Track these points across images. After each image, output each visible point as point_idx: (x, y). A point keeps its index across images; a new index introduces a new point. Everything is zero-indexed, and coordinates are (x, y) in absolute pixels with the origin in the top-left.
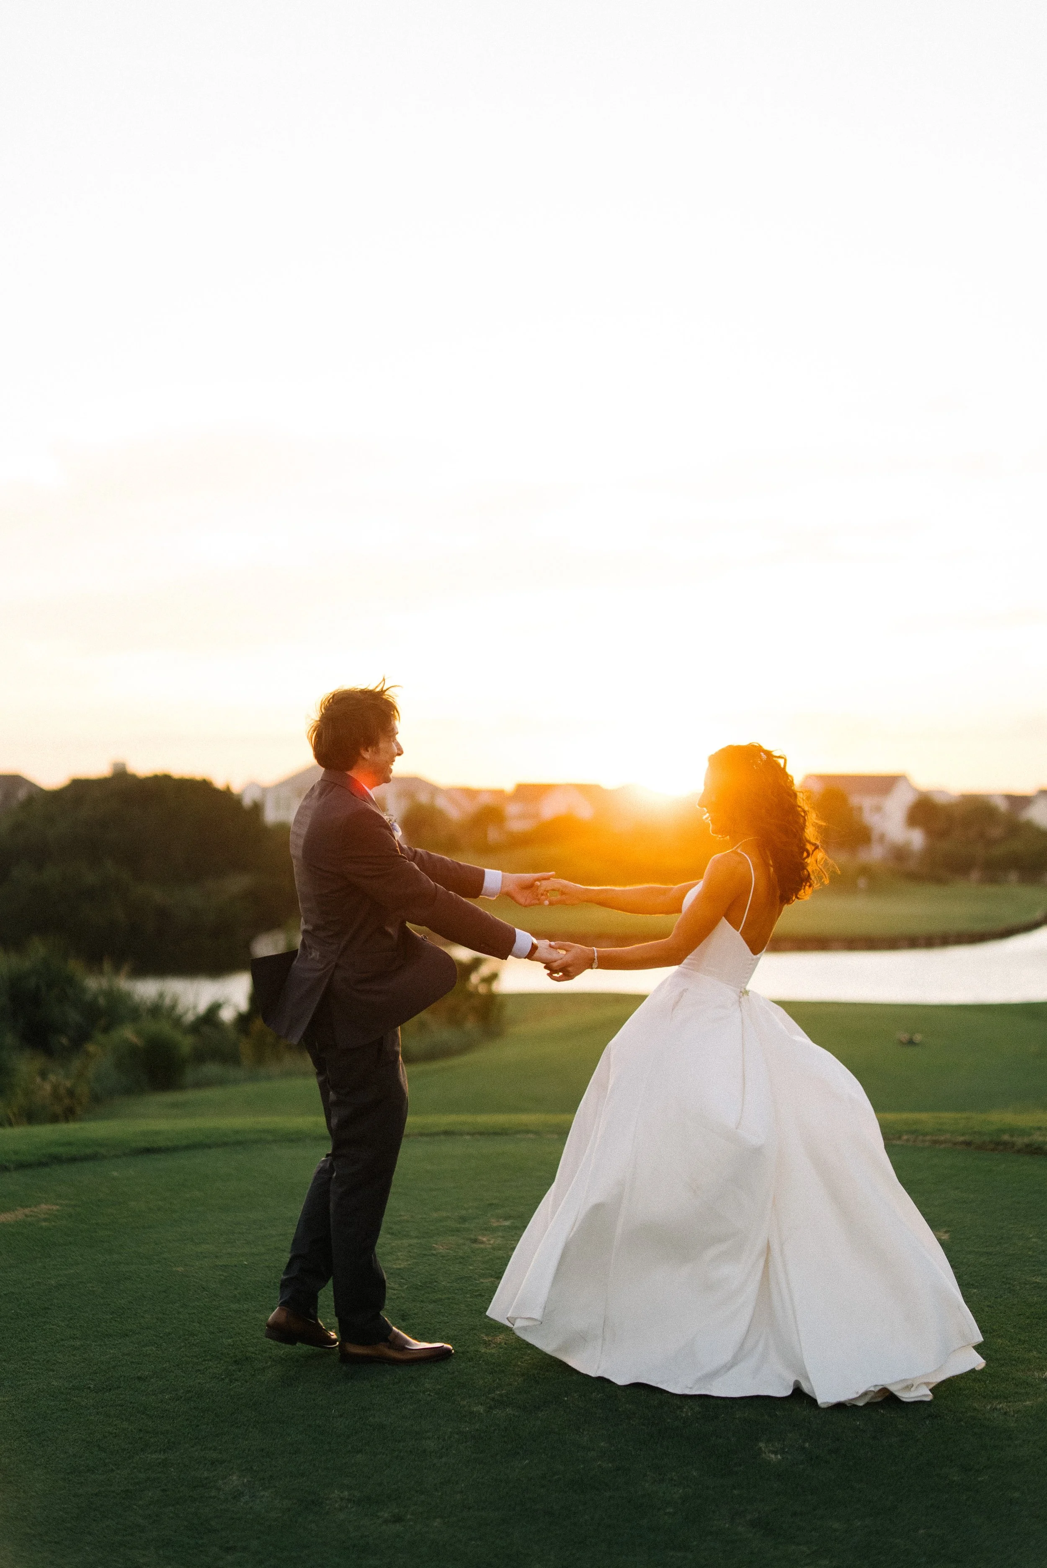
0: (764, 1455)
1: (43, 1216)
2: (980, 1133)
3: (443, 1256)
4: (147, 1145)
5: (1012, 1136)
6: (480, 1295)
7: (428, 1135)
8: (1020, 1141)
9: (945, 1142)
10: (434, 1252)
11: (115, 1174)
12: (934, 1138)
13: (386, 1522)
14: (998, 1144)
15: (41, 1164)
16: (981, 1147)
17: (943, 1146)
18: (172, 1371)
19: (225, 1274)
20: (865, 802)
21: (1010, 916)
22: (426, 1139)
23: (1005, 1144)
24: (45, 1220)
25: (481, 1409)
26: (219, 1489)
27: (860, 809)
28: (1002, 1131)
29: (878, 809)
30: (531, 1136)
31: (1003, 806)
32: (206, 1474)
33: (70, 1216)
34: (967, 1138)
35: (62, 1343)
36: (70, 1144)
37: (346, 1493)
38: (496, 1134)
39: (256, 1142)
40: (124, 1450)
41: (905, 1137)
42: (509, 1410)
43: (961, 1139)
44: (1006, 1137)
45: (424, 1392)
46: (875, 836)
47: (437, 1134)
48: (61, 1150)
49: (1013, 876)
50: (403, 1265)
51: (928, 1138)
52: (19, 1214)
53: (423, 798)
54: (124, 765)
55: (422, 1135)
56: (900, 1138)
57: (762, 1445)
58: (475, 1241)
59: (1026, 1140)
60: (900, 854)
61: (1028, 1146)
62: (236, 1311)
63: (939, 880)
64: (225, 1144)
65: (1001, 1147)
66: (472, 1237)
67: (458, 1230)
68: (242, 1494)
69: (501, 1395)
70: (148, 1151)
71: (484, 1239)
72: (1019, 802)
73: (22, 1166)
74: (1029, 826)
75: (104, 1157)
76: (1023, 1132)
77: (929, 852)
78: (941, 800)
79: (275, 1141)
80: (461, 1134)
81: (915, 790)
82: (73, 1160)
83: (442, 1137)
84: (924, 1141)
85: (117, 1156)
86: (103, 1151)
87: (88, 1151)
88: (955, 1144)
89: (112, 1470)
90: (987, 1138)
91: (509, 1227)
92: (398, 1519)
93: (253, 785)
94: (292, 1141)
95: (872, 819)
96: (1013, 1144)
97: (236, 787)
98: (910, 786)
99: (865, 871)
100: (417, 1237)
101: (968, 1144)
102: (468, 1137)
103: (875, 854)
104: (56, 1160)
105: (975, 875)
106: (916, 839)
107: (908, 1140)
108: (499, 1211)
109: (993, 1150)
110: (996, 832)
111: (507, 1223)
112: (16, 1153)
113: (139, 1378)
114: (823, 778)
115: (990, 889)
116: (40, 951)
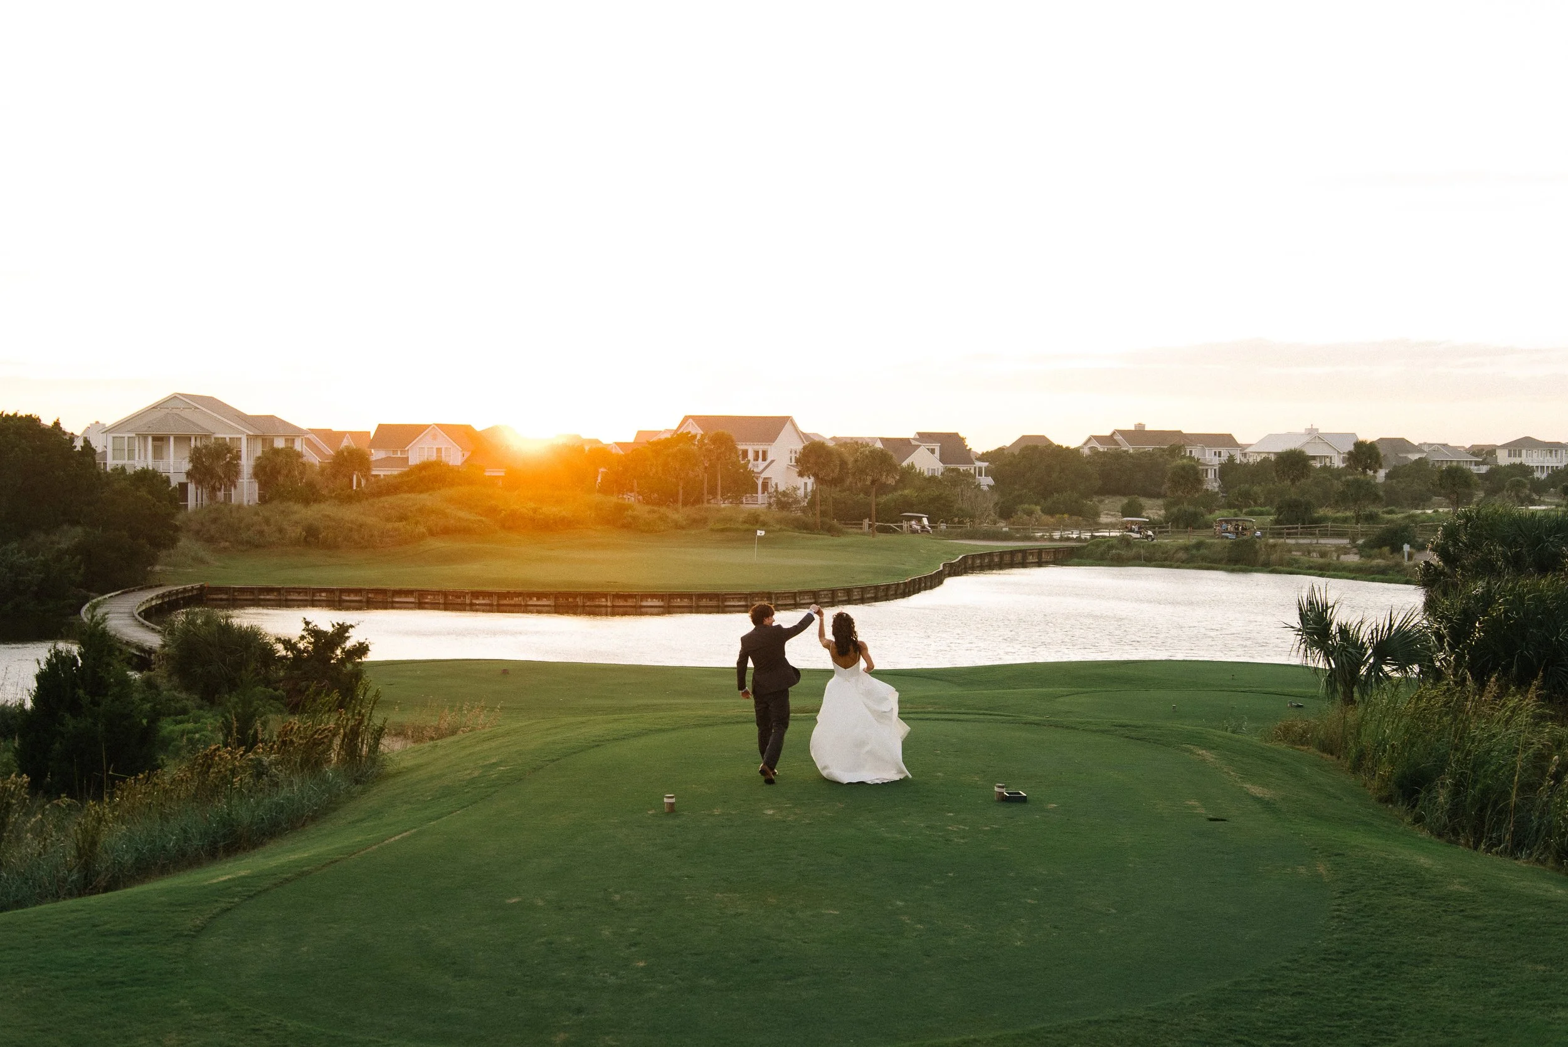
21: (915, 568)
27: (744, 455)
29: (763, 455)
46: (759, 482)
63: (831, 530)
77: (818, 498)
81: (803, 434)
95: (756, 466)
98: (797, 429)
103: (761, 503)
105: (867, 524)
106: (805, 485)
115: (884, 538)
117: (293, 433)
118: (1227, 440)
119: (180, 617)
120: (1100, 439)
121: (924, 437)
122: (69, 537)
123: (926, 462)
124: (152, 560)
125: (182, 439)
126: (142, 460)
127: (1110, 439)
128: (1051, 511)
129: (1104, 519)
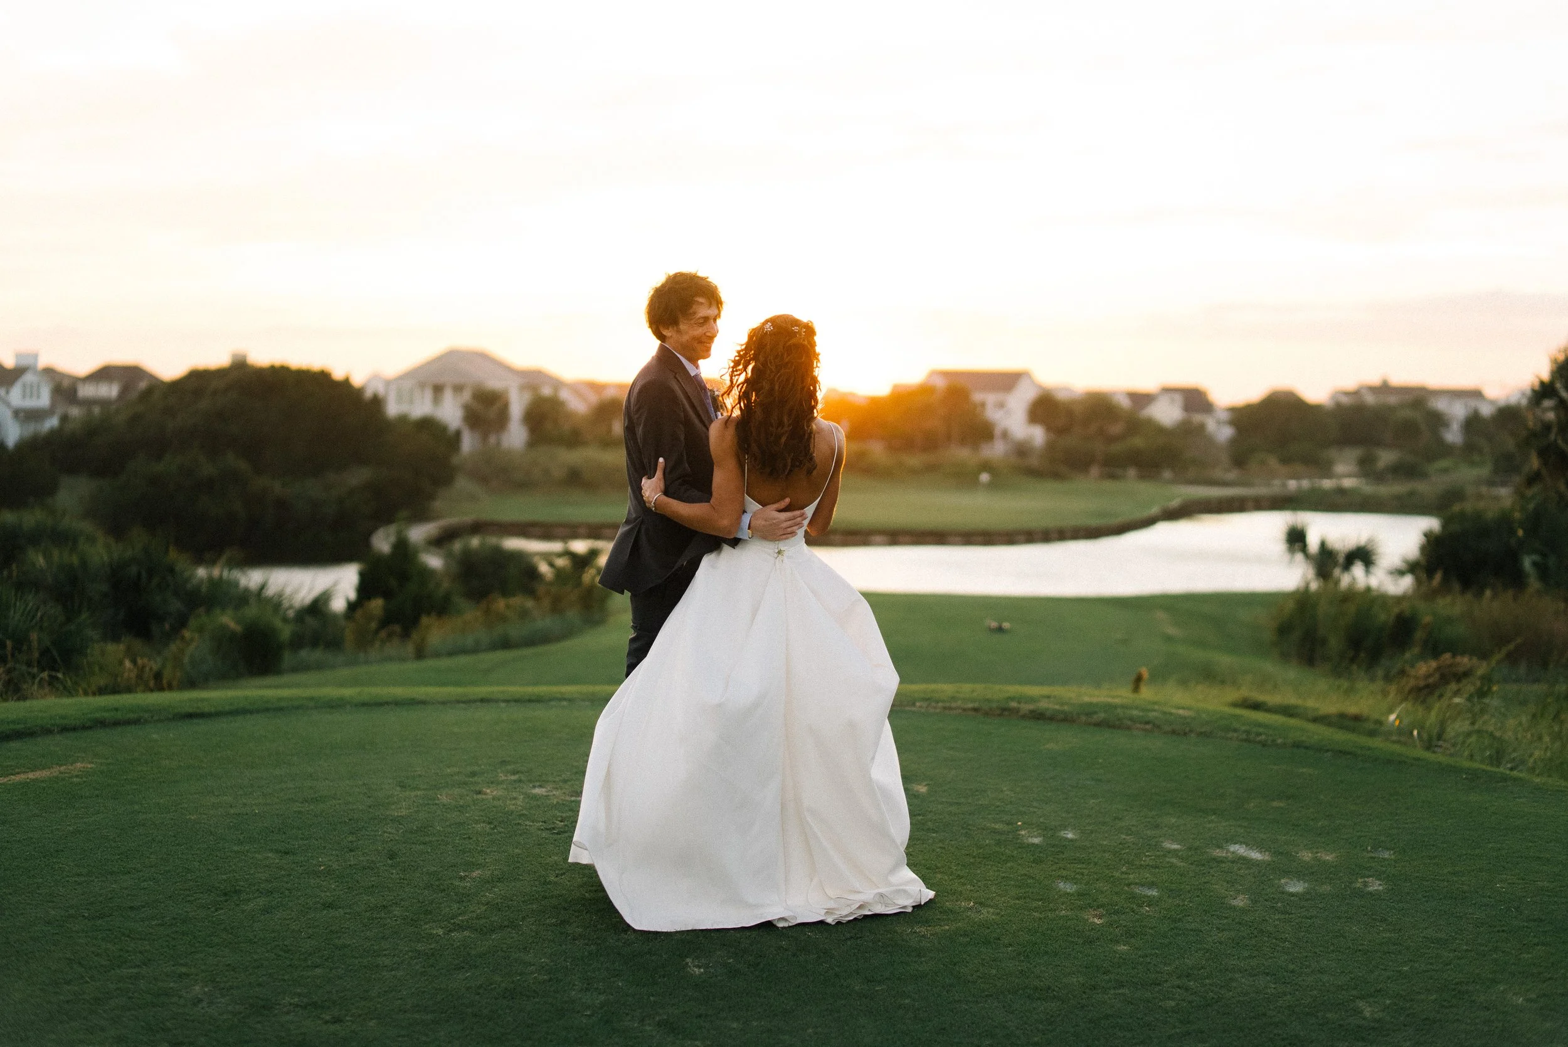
0: (689, 969)
1: (76, 773)
2: (988, 700)
3: (444, 805)
4: (191, 710)
5: (1020, 703)
6: (469, 838)
7: (464, 702)
8: (1026, 707)
9: (955, 709)
10: (437, 802)
11: (155, 736)
12: (946, 705)
13: (326, 1022)
14: (1004, 710)
15: (85, 728)
16: (987, 714)
17: (953, 712)
18: (163, 902)
19: (235, 821)
20: (988, 399)
21: (1128, 511)
22: (462, 705)
23: (1012, 710)
24: (77, 776)
25: (441, 932)
26: (180, 997)
27: (983, 405)
28: (1012, 699)
29: (1001, 405)
30: (565, 703)
31: (1125, 403)
32: (172, 985)
33: (102, 772)
34: (976, 705)
35: (67, 879)
36: (116, 709)
37: (296, 1000)
38: (530, 701)
40: (102, 966)
42: (466, 933)
43: (970, 705)
44: (1014, 704)
45: (391, 919)
46: (997, 432)
47: (475, 701)
48: (106, 715)
49: (1132, 472)
50: (404, 812)
51: (940, 704)
52: (55, 771)
53: (547, 391)
54: (245, 357)
55: (458, 702)
56: (914, 704)
57: (688, 960)
58: (480, 793)
59: (1031, 707)
60: (1022, 450)
61: (1032, 712)
62: (237, 852)
63: (1056, 476)
64: (267, 710)
65: (1007, 713)
66: (477, 789)
67: (465, 783)
68: (200, 1001)
69: (462, 921)
70: (190, 716)
71: (488, 791)
72: (1141, 399)
73: (64, 729)
74: (1150, 423)
75: (146, 721)
76: (1032, 700)
77: (1050, 446)
78: (1061, 396)
79: (316, 708)
80: (497, 701)
81: (1040, 387)
82: (116, 724)
83: (479, 704)
84: (935, 708)
85: (159, 721)
86: (147, 716)
87: (132, 716)
88: (964, 710)
89: (87, 982)
90: (994, 705)
91: (515, 781)
92: (337, 1020)
93: (376, 377)
94: (332, 707)
95: (993, 414)
96: (1019, 711)
97: (357, 380)
98: (1033, 382)
99: (987, 466)
100: (424, 789)
101: (976, 710)
102: (503, 705)
103: (996, 450)
104: (102, 724)
105: (1095, 471)
106: (1037, 435)
107: (920, 707)
108: (509, 767)
109: (1000, 715)
110: (1116, 429)
111: (513, 778)
112: (63, 717)
113: (131, 908)
114: (946, 374)
115: (1108, 485)
116: (139, 540)
117: (558, 384)
118: (1477, 394)
119: (457, 546)
120: (1347, 394)
121: (1167, 390)
122: (358, 477)
123: (1167, 414)
124: (432, 497)
125: (458, 389)
126: (421, 408)
127: (1356, 393)
128: (1286, 460)
129: (1340, 468)
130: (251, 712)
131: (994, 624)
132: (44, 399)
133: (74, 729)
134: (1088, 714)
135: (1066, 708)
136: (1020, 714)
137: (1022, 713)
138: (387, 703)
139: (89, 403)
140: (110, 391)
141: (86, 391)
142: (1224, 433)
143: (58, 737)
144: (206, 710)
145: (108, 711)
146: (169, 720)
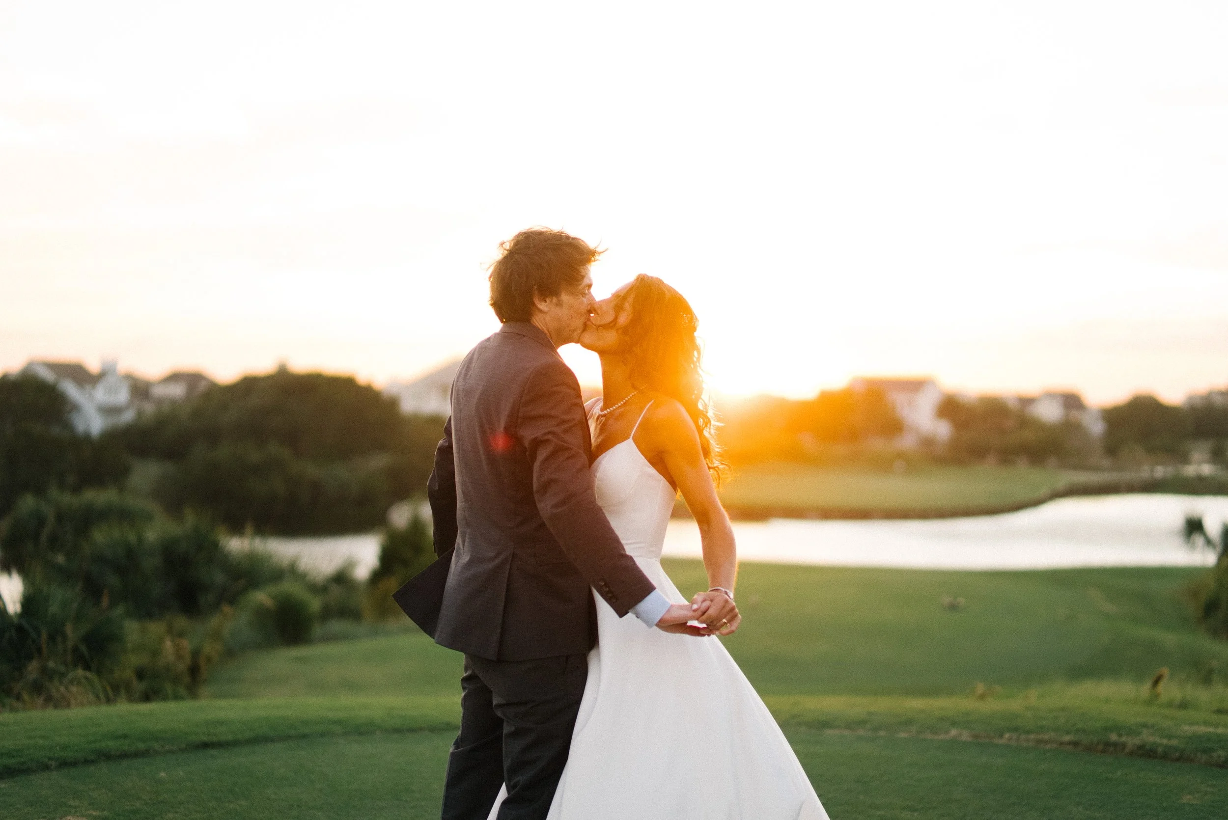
4: (205, 739)
5: (1120, 735)
8: (1131, 742)
12: (1040, 737)
14: (1108, 744)
15: (87, 762)
16: (1090, 749)
17: (1048, 747)
20: (899, 400)
23: (1115, 745)
28: (1107, 729)
29: (910, 403)
31: (1012, 405)
36: (125, 736)
39: (322, 735)
41: (1007, 735)
43: (1067, 738)
44: (1114, 737)
46: (908, 427)
48: (111, 744)
49: (1023, 461)
51: (1032, 736)
56: (1001, 736)
60: (928, 442)
61: (1141, 747)
63: (960, 463)
64: (289, 737)
65: (1111, 749)
70: (206, 746)
72: (1027, 402)
73: (64, 764)
74: (1036, 421)
75: (157, 753)
76: (1132, 731)
77: (953, 439)
78: (962, 399)
81: (943, 391)
85: (172, 752)
86: (156, 746)
87: (141, 746)
88: (1061, 744)
94: (361, 734)
95: (903, 413)
96: (1124, 746)
98: (936, 388)
99: (901, 456)
101: (1075, 744)
103: (907, 443)
105: (991, 459)
106: (943, 430)
109: (1104, 751)
110: (1009, 424)
112: (64, 748)
114: (864, 380)
115: (1005, 471)
116: (190, 519)
120: (1199, 397)
121: (1048, 395)
123: (1049, 412)
127: (1208, 397)
128: (1151, 450)
129: (1196, 456)
130: (272, 740)
131: (947, 600)
132: (122, 396)
133: (74, 764)
134: (1205, 751)
135: (1174, 742)
136: (1127, 750)
137: (1129, 748)
138: (421, 729)
139: (160, 402)
140: (177, 391)
141: (159, 391)
142: (1097, 428)
143: (55, 775)
144: (223, 738)
145: (117, 738)
146: (183, 751)
